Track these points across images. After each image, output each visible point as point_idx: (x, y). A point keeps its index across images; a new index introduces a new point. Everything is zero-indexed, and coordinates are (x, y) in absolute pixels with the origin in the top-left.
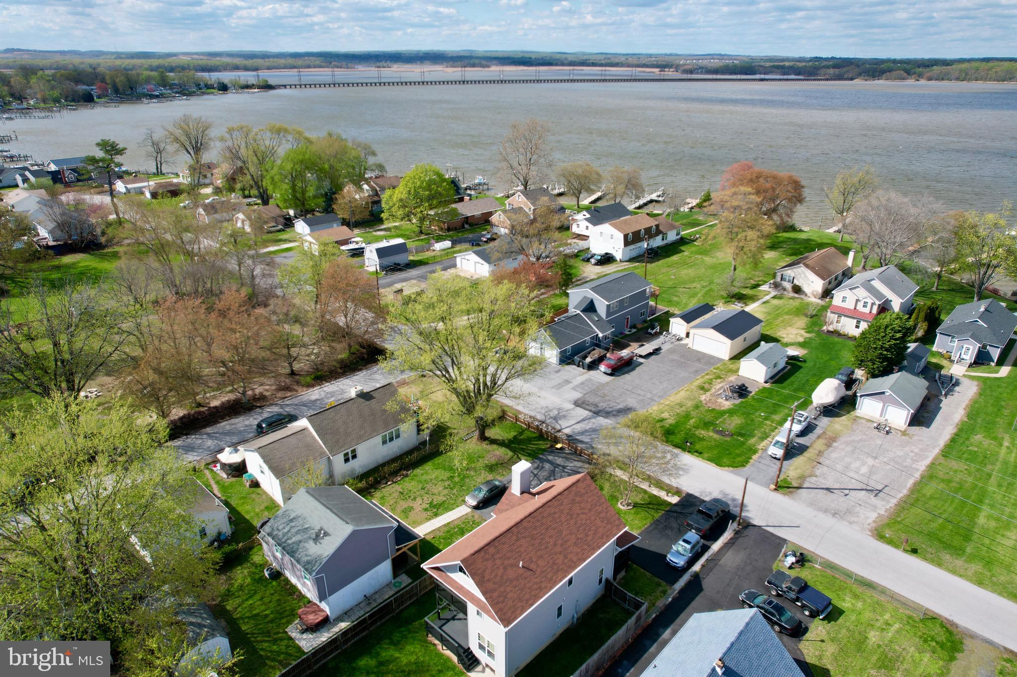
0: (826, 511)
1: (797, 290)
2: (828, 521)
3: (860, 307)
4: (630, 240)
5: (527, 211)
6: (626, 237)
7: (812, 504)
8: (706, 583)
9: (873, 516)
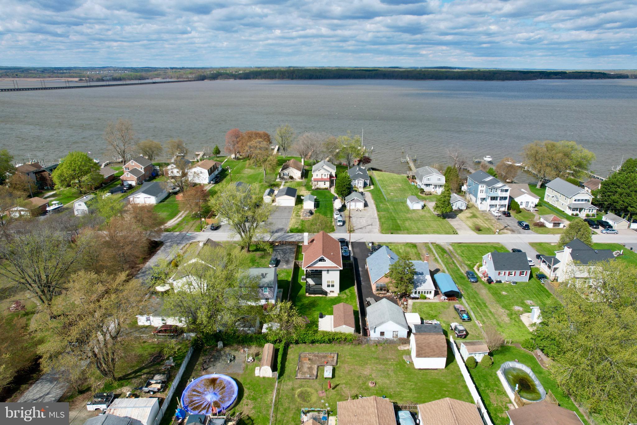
0: (366, 233)
1: (291, 178)
2: (369, 234)
3: (323, 177)
4: (211, 172)
5: (140, 169)
6: (208, 171)
7: (361, 232)
8: (357, 256)
9: (377, 230)
